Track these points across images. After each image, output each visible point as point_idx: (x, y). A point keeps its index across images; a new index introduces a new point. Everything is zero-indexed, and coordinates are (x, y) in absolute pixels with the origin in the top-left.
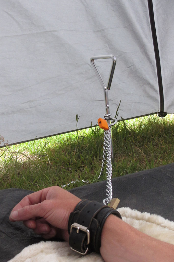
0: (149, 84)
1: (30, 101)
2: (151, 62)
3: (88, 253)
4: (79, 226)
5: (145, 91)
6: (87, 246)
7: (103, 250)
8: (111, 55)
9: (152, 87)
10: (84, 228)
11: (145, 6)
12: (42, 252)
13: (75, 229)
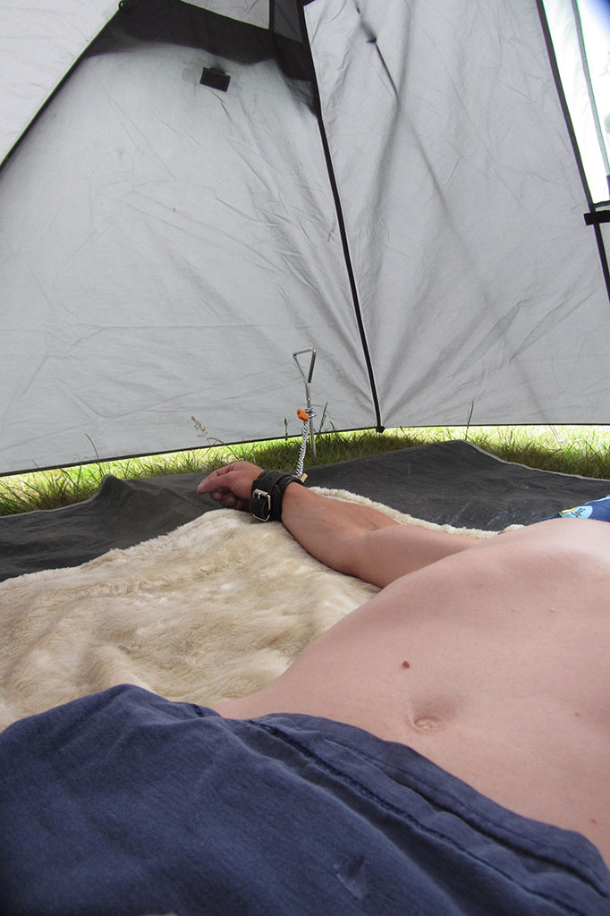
0: (362, 393)
1: (233, 398)
2: (361, 368)
3: (270, 520)
4: (260, 492)
5: (357, 399)
6: (269, 513)
7: (284, 516)
8: (311, 348)
9: (365, 396)
10: (265, 493)
11: (351, 306)
12: (223, 516)
13: (256, 495)
